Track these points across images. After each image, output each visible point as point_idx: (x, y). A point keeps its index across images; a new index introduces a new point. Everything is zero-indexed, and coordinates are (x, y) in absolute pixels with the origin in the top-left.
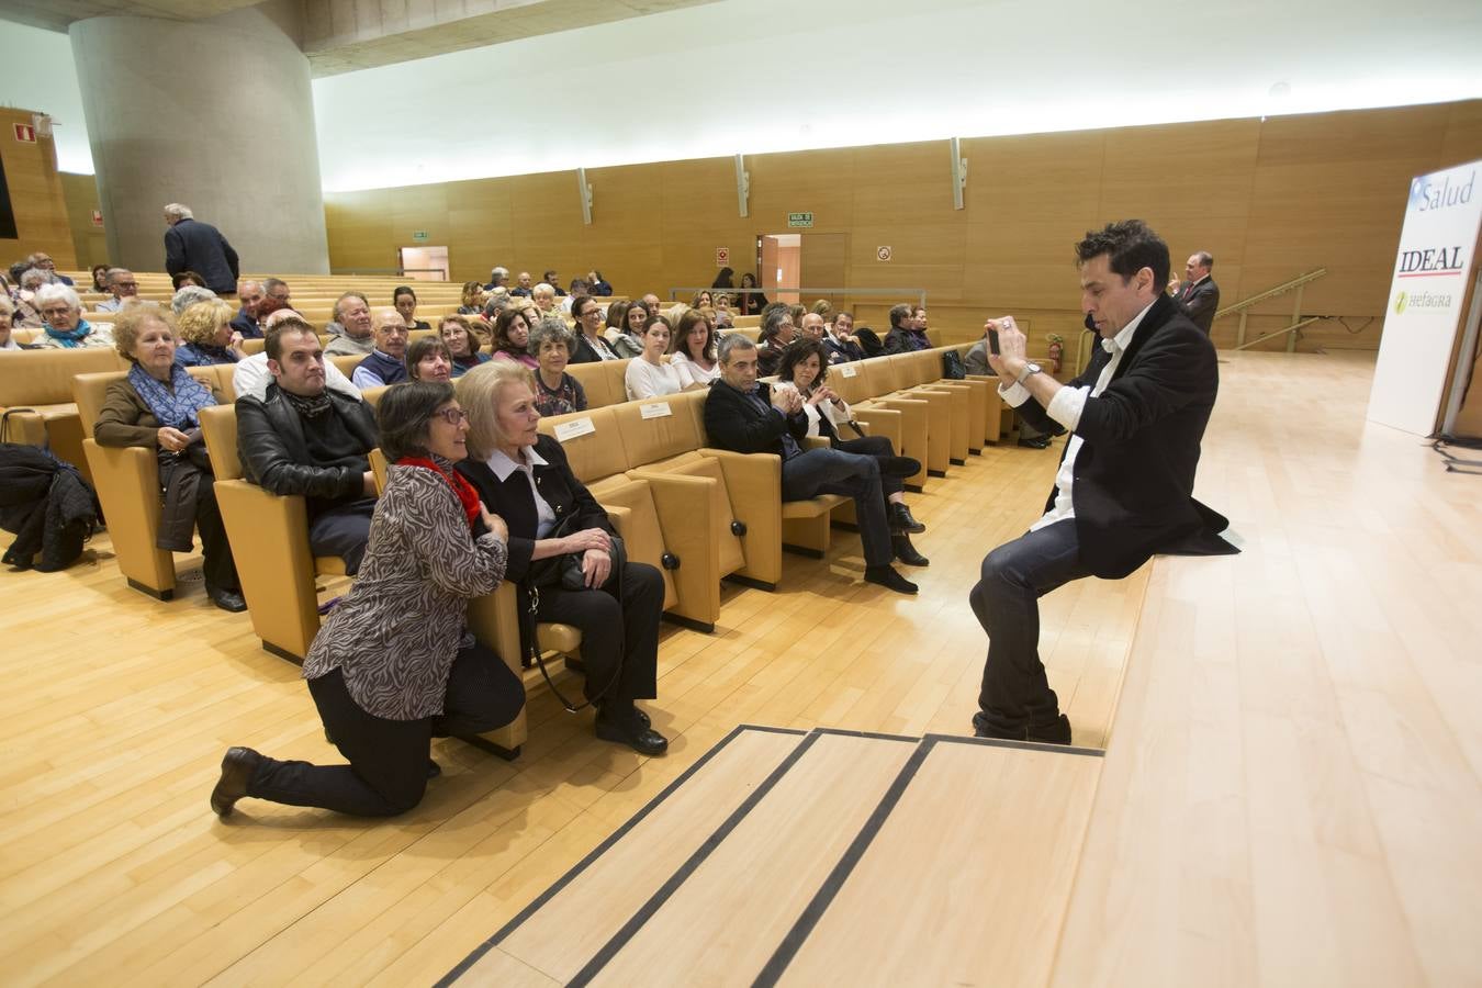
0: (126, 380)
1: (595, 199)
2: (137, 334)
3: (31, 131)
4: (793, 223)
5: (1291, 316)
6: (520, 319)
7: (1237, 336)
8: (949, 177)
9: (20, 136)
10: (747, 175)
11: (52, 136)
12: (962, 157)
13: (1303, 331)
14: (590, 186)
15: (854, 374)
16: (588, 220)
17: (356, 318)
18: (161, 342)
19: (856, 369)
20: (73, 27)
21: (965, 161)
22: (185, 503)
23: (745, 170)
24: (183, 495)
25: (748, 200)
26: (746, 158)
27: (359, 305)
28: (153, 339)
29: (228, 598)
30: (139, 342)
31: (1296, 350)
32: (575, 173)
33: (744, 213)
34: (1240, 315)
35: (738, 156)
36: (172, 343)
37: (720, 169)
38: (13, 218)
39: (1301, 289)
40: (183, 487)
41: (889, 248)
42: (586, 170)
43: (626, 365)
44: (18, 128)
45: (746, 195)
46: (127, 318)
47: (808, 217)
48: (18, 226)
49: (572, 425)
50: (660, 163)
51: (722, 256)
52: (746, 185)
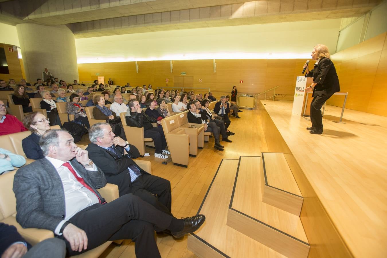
1: (139, 68)
3: (12, 49)
4: (182, 74)
5: (273, 94)
7: (265, 97)
8: (213, 66)
9: (10, 51)
10: (172, 64)
11: (17, 51)
12: (215, 63)
13: (276, 97)
14: (138, 65)
16: (138, 72)
20: (17, 25)
28: (103, 100)
31: (274, 100)
33: (172, 72)
34: (265, 94)
35: (171, 60)
37: (167, 63)
38: (8, 69)
39: (275, 90)
41: (201, 80)
42: (137, 62)
44: (9, 49)
45: (172, 68)
47: (185, 73)
48: (9, 71)
50: (153, 61)
51: (167, 80)
52: (172, 66)
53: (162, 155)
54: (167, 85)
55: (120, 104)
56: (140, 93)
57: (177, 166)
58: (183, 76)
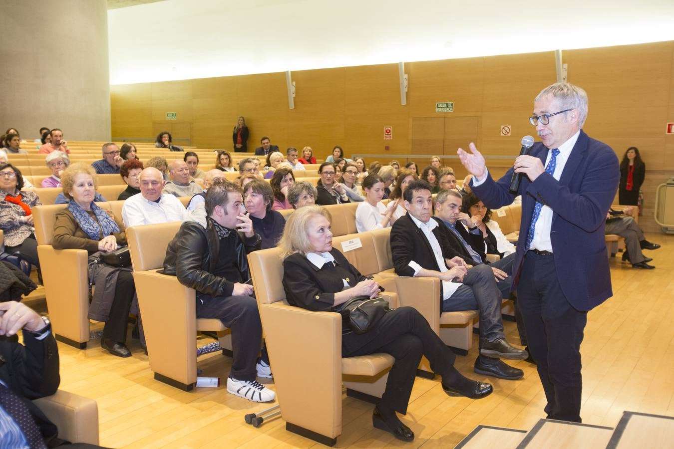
0: (67, 209)
1: (297, 92)
2: (73, 182)
4: (440, 109)
6: (290, 176)
8: (554, 76)
10: (406, 76)
12: (564, 62)
14: (294, 83)
15: (505, 215)
16: (292, 106)
17: (181, 173)
18: (87, 187)
19: (506, 211)
21: (566, 66)
22: (109, 291)
23: (405, 74)
24: (108, 286)
25: (407, 93)
26: (406, 65)
27: (183, 165)
28: (82, 185)
29: (119, 348)
30: (75, 187)
32: (284, 74)
33: (404, 102)
35: (401, 63)
36: (93, 187)
37: (389, 72)
40: (107, 281)
41: (510, 127)
42: (292, 72)
43: (356, 207)
45: (406, 90)
46: (69, 173)
47: (450, 105)
49: (350, 242)
50: (344, 68)
51: (388, 132)
52: (406, 83)
53: (253, 389)
54: (387, 148)
55: (157, 201)
56: (250, 170)
57: (296, 437)
58: (445, 117)
